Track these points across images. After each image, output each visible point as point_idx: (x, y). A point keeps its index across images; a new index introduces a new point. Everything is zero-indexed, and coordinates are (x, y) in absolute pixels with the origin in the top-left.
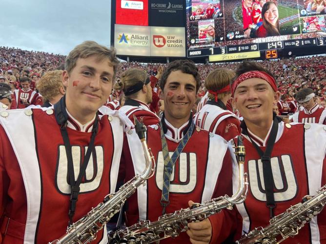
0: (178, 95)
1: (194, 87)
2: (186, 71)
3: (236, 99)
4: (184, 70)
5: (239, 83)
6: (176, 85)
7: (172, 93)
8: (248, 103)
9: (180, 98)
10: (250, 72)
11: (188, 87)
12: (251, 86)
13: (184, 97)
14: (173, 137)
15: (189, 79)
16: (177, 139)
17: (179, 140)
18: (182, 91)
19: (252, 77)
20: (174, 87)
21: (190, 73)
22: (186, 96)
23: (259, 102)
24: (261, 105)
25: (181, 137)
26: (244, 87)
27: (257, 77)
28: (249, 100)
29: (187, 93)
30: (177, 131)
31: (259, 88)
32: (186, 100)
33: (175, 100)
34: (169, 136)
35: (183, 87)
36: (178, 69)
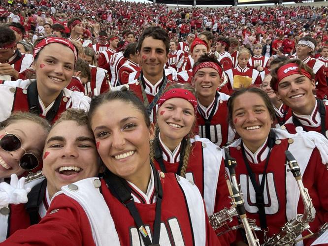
0: (150, 58)
1: (163, 51)
2: (156, 38)
3: (196, 79)
4: (154, 37)
5: (200, 68)
6: (148, 50)
7: (146, 57)
8: (203, 84)
9: (153, 61)
10: (208, 63)
11: (159, 51)
12: (207, 73)
13: (155, 60)
14: (151, 92)
15: (159, 44)
16: (154, 94)
17: (156, 94)
18: (153, 55)
19: (209, 67)
20: (147, 51)
21: (160, 39)
22: (156, 58)
23: (210, 84)
24: (211, 87)
25: (156, 92)
26: (202, 72)
27: (212, 67)
28: (204, 82)
29: (158, 55)
30: (154, 87)
31: (212, 75)
32: (157, 62)
33: (148, 62)
34: (147, 91)
35: (154, 51)
36: (150, 36)
